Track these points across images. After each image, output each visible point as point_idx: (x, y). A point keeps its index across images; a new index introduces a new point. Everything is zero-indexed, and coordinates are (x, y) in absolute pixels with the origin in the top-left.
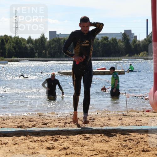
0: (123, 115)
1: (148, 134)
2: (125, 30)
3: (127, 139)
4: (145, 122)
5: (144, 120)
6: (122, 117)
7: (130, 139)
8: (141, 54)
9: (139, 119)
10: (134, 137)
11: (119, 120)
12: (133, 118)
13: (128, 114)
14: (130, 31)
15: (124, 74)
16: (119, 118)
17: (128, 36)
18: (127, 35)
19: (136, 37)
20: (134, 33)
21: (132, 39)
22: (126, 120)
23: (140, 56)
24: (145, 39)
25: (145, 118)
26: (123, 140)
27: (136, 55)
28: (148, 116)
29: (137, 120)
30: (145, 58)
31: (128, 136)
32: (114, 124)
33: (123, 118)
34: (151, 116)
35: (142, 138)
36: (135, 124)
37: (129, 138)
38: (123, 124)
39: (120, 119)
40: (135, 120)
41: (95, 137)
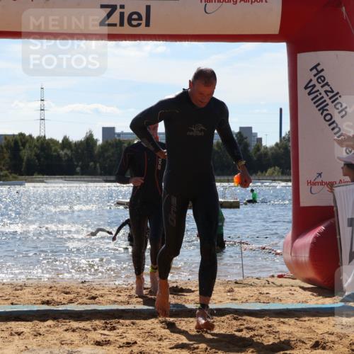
0: (236, 283)
1: (282, 320)
2: (241, 128)
3: (242, 327)
4: (275, 296)
5: (273, 292)
6: (233, 286)
7: (247, 328)
8: (270, 171)
9: (265, 290)
10: (257, 323)
11: (229, 292)
12: (253, 288)
13: (245, 282)
14: (250, 129)
15: (238, 207)
16: (228, 288)
17: (246, 138)
18: (245, 136)
19: (260, 140)
20: (256, 134)
21: (253, 144)
22: (242, 292)
23: (267, 174)
24: (277, 144)
25: (275, 289)
26: (235, 328)
27: (259, 173)
28: (281, 286)
29: (261, 293)
30: (276, 178)
31: (245, 323)
32: (220, 299)
33: (236, 289)
34: (286, 286)
35: (270, 326)
36: (258, 301)
37: (246, 326)
38: (235, 300)
39: (231, 291)
40: (257, 293)
41: (183, 323)
